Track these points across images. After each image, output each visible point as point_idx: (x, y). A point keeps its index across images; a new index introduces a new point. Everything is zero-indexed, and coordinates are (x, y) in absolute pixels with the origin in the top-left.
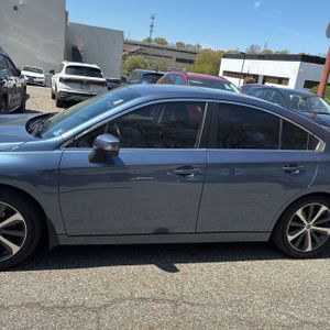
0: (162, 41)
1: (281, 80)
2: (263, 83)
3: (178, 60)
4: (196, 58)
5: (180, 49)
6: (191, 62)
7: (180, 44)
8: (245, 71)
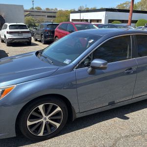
0: (39, 9)
1: (98, 21)
2: (91, 22)
3: (48, 17)
4: (57, 15)
5: (48, 11)
6: (54, 17)
7: (47, 9)
8: (82, 19)
